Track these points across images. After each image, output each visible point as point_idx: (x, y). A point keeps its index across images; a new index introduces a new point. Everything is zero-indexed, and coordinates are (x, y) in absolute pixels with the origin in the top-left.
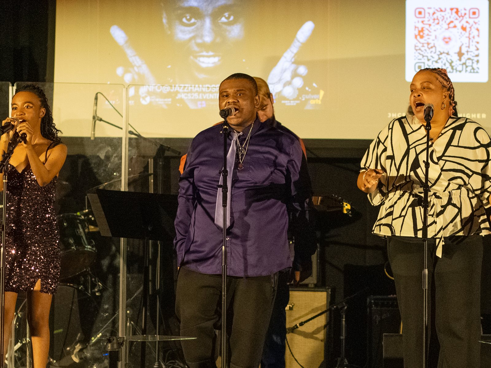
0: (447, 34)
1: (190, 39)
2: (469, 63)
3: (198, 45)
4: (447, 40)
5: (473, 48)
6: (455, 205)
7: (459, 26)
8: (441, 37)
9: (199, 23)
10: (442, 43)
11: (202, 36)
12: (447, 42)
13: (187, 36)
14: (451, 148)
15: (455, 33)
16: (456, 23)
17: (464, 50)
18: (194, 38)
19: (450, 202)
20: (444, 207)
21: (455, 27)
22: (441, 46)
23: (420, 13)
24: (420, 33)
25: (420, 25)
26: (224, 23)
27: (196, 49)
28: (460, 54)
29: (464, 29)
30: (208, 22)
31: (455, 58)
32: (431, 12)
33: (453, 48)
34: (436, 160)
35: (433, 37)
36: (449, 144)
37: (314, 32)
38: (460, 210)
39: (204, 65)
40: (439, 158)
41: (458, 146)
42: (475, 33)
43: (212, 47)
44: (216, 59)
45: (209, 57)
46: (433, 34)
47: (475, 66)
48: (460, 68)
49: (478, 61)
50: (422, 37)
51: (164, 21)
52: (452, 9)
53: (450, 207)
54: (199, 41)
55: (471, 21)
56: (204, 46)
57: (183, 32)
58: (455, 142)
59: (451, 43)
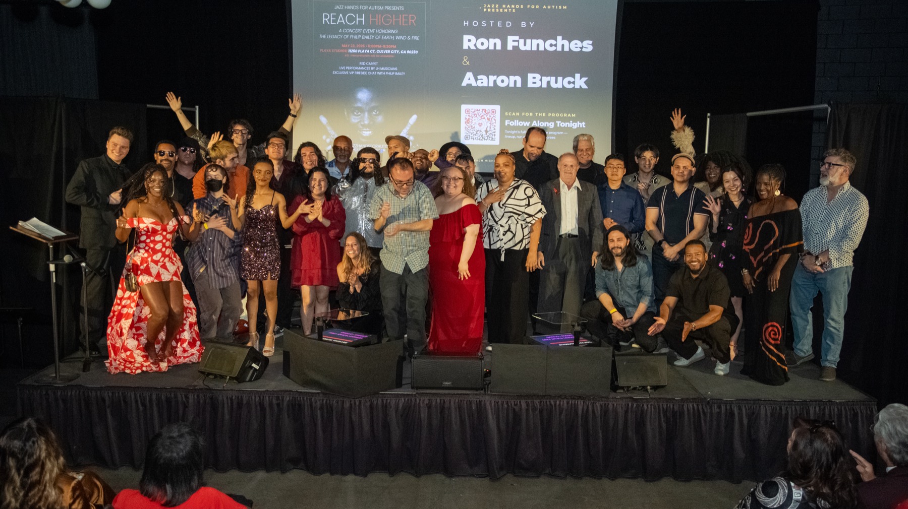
0: (480, 122)
1: (358, 122)
2: (491, 136)
3: (361, 125)
4: (480, 125)
5: (492, 129)
6: (512, 232)
7: (486, 118)
8: (477, 123)
9: (362, 115)
10: (478, 126)
11: (363, 121)
12: (480, 126)
13: (357, 121)
14: (510, 199)
15: (484, 121)
16: (485, 116)
17: (488, 129)
18: (360, 122)
19: (509, 230)
20: (506, 232)
21: (484, 118)
22: (477, 127)
23: (468, 111)
24: (468, 121)
25: (468, 117)
26: (375, 115)
27: (361, 127)
28: (486, 131)
29: (488, 119)
30: (366, 114)
31: (484, 133)
32: (473, 111)
33: (483, 128)
34: (501, 206)
35: (473, 123)
36: (509, 197)
37: (417, 120)
38: (514, 235)
39: (365, 135)
40: (503, 205)
41: (514, 199)
42: (494, 121)
43: (368, 127)
44: (370, 132)
45: (367, 131)
46: (474, 121)
47: (493, 137)
48: (486, 138)
49: (495, 135)
50: (468, 123)
51: (346, 113)
52: (483, 110)
53: (509, 233)
54: (362, 123)
55: (492, 116)
56: (364, 126)
57: (354, 119)
58: (512, 197)
59: (482, 126)
